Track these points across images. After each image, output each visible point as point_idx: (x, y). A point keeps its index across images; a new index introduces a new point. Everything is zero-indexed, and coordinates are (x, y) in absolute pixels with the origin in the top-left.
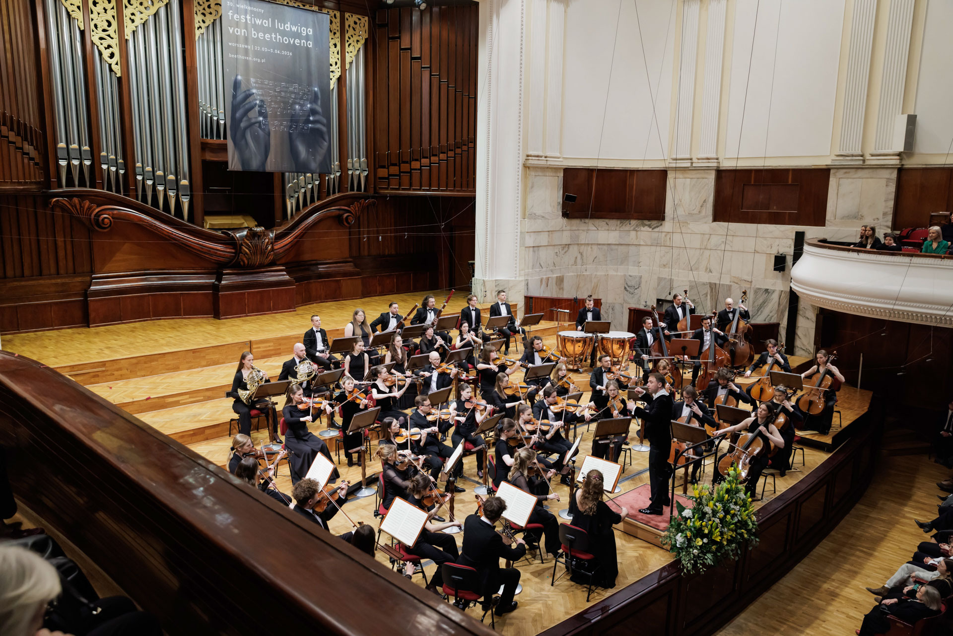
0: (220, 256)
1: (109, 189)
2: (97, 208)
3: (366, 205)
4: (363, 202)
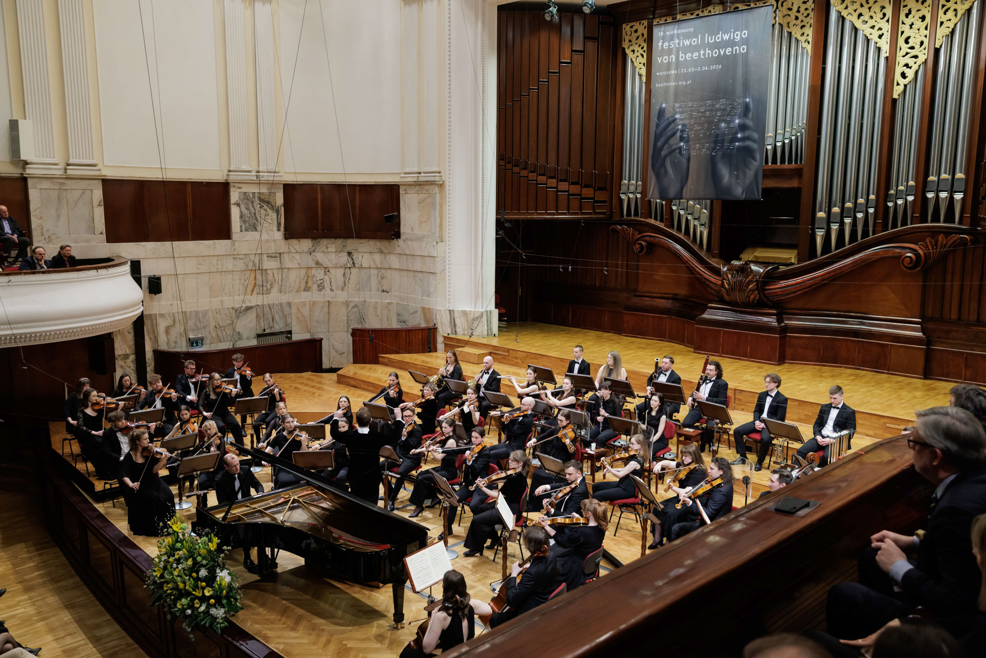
2: (639, 234)
3: (949, 243)
4: (940, 238)
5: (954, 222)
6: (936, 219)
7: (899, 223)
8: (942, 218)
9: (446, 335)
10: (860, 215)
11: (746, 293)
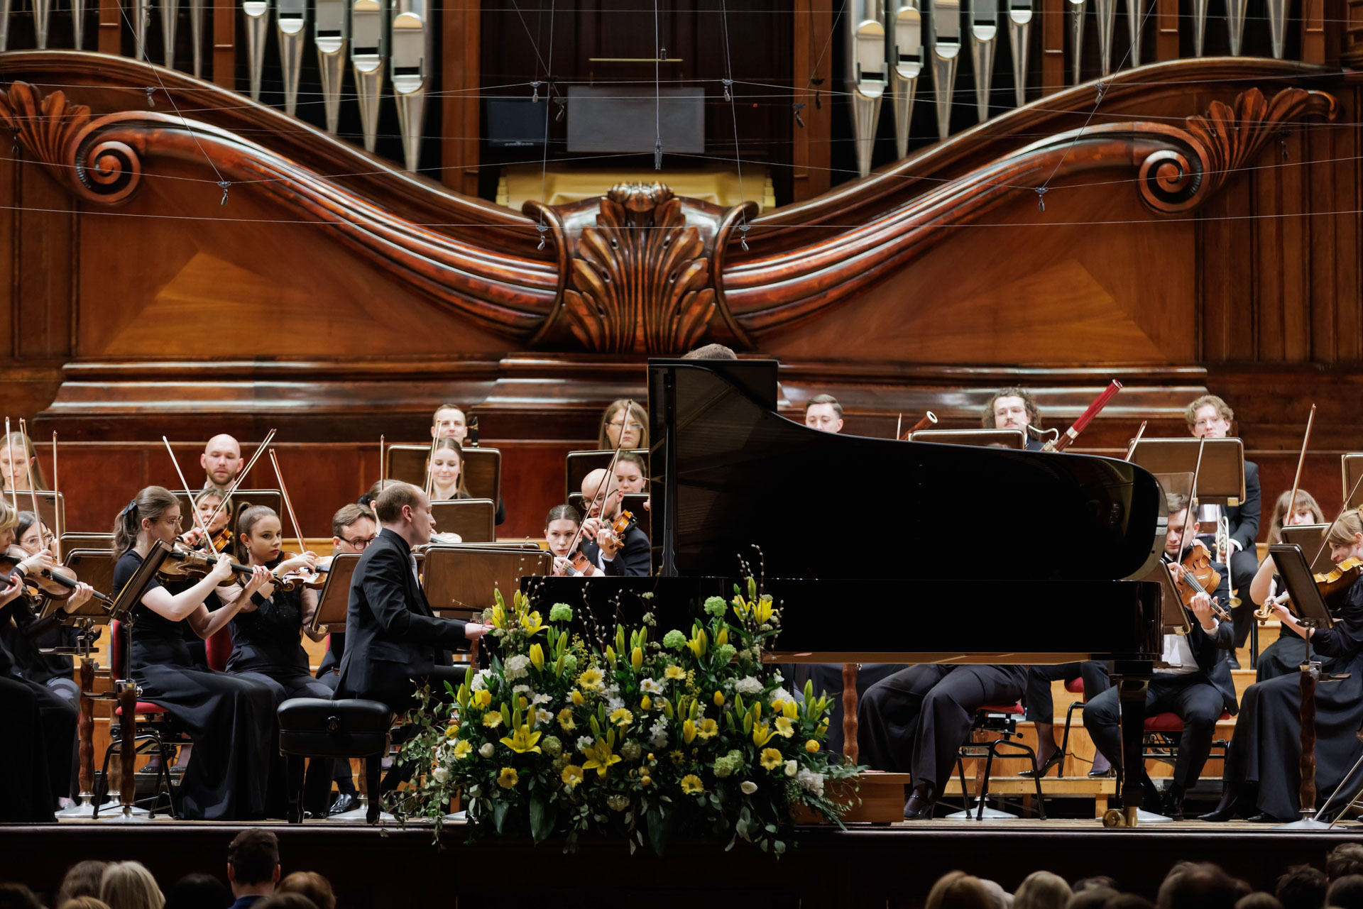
0: (502, 300)
1: (155, 53)
2: (92, 119)
3: (1277, 115)
4: (1250, 101)
5: (1269, 54)
6: (1217, 42)
7: (1106, 60)
8: (1235, 42)
10: (985, 34)
11: (674, 300)
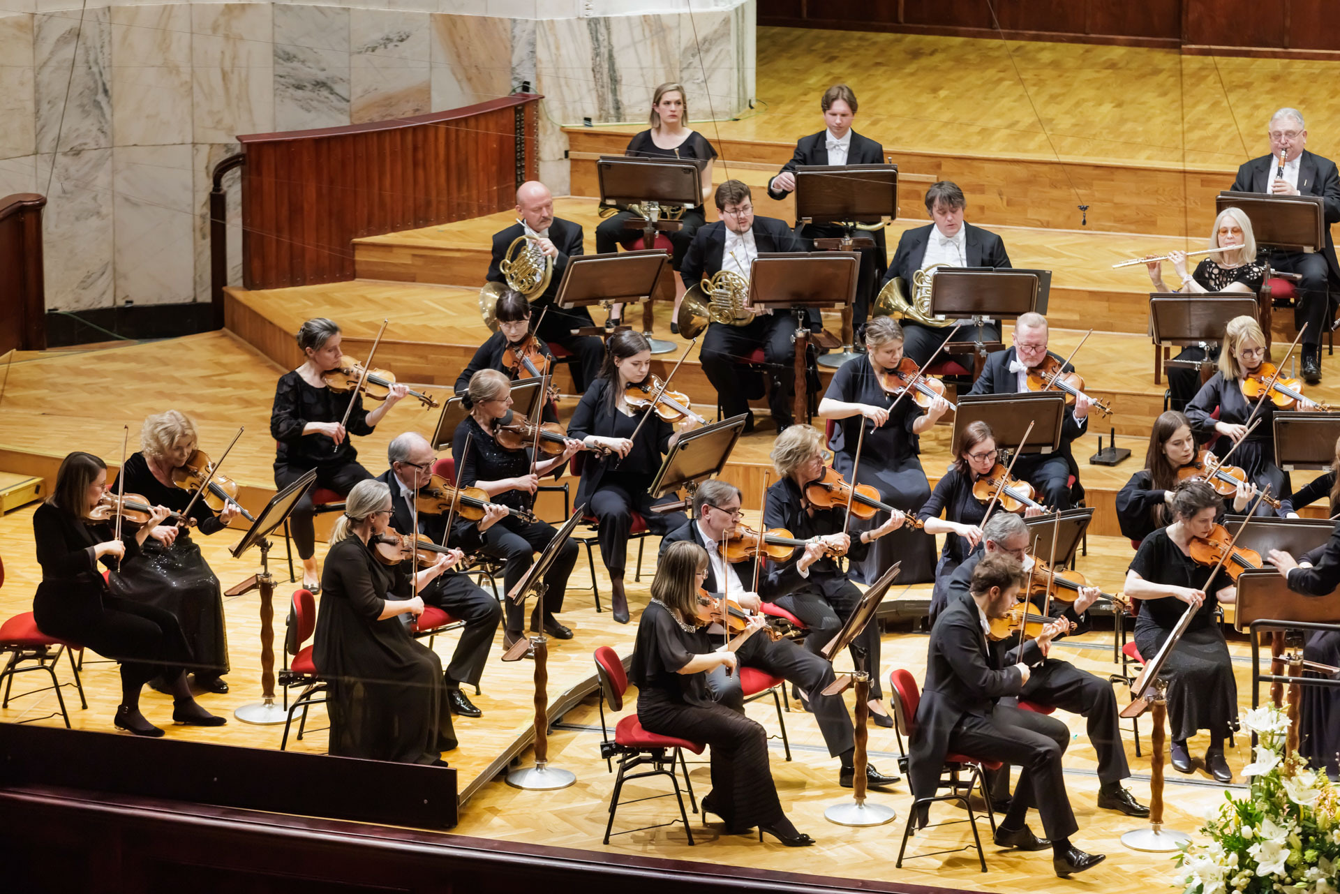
9: (579, 125)
